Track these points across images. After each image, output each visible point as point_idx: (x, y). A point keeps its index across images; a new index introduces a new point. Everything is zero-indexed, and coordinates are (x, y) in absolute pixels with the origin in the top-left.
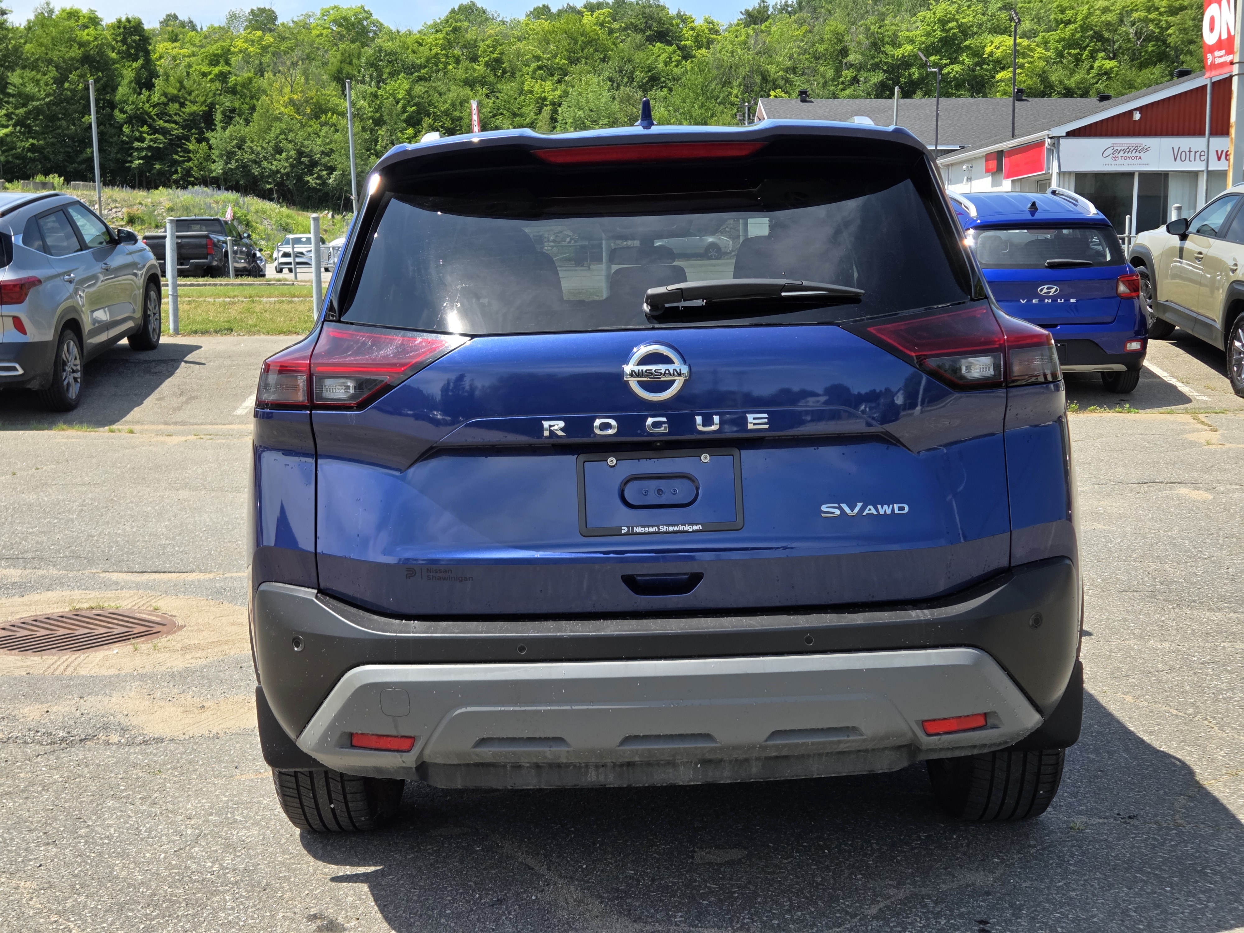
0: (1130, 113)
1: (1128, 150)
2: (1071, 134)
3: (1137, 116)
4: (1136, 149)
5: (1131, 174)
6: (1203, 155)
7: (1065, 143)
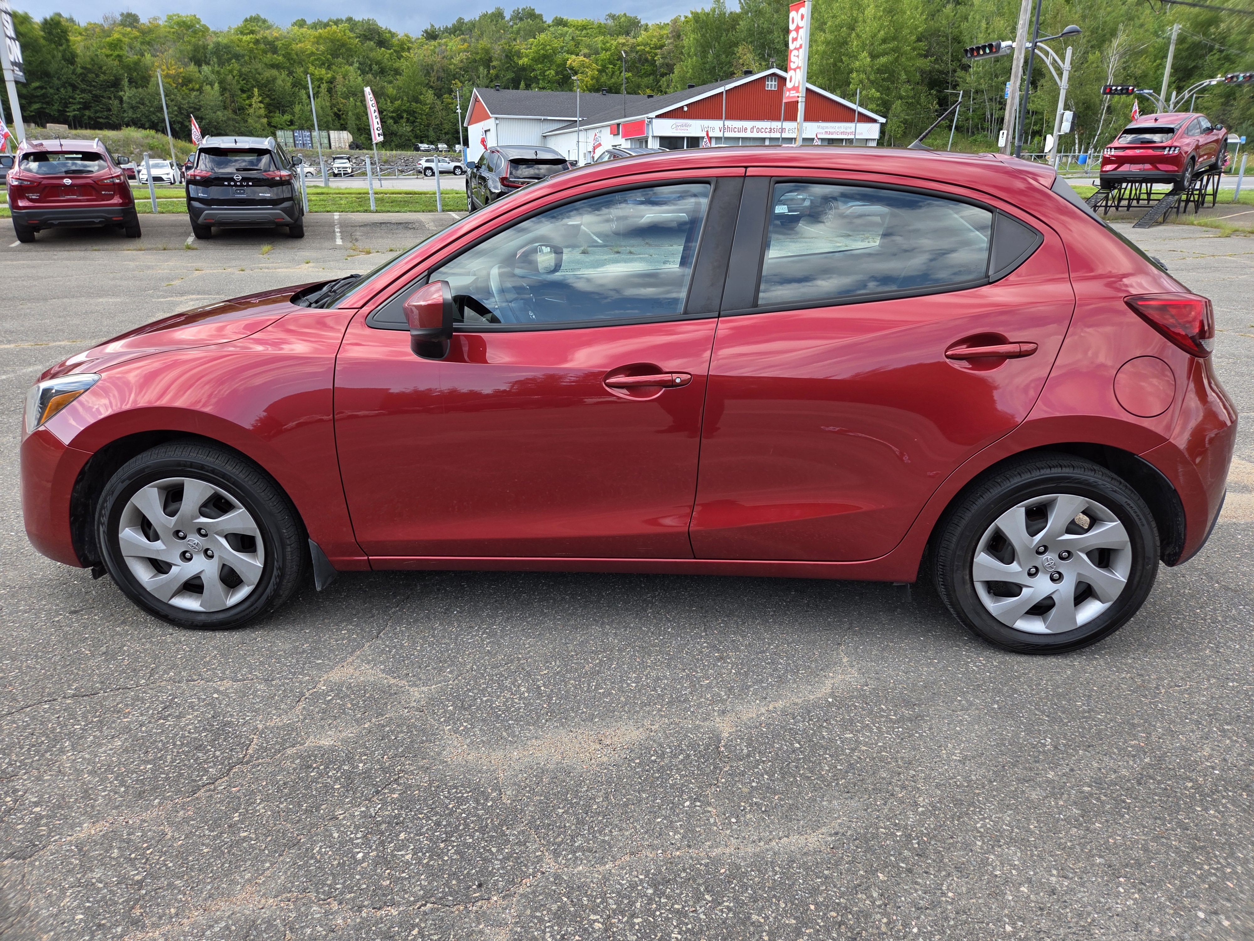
0: (682, 107)
1: (682, 126)
2: (658, 117)
3: (686, 109)
4: (686, 125)
5: (683, 138)
6: (714, 129)
7: (655, 121)
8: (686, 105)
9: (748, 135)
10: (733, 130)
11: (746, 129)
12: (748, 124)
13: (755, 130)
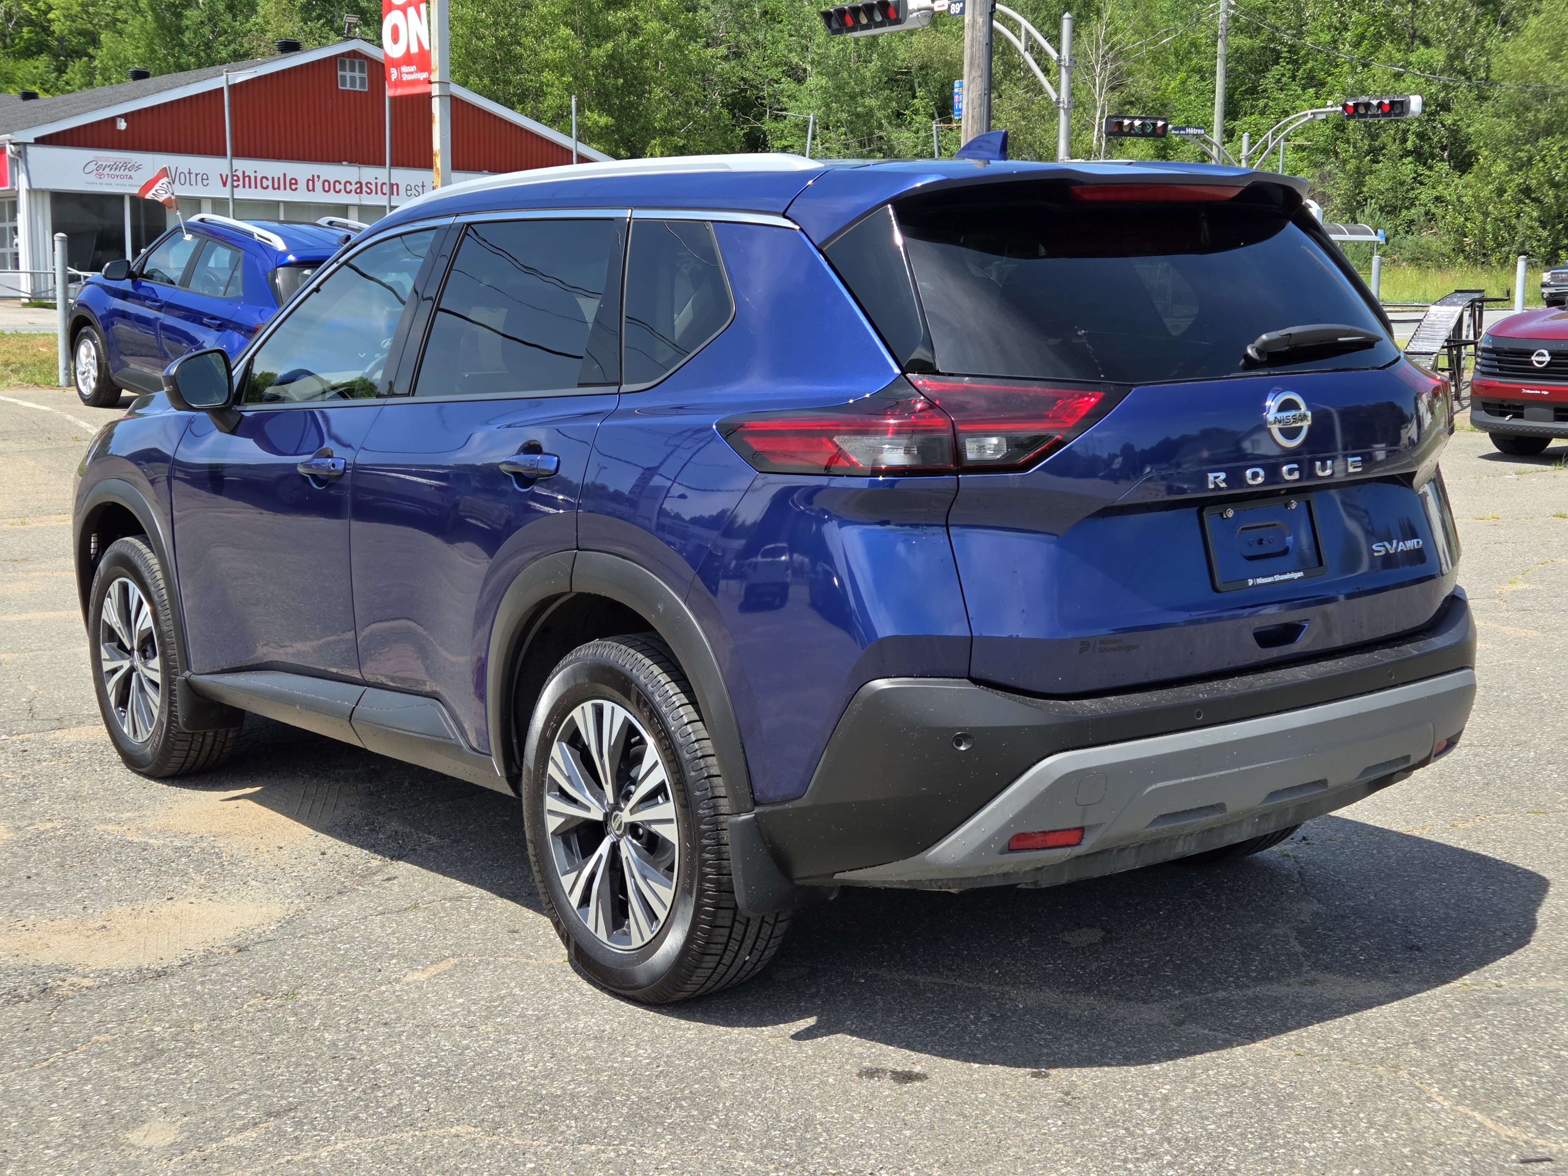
0: (113, 120)
1: (114, 167)
2: (41, 141)
3: (122, 125)
4: (125, 166)
5: (120, 198)
6: (205, 178)
7: (35, 153)
8: (125, 116)
9: (301, 196)
10: (260, 182)
11: (294, 182)
12: (301, 171)
13: (318, 185)
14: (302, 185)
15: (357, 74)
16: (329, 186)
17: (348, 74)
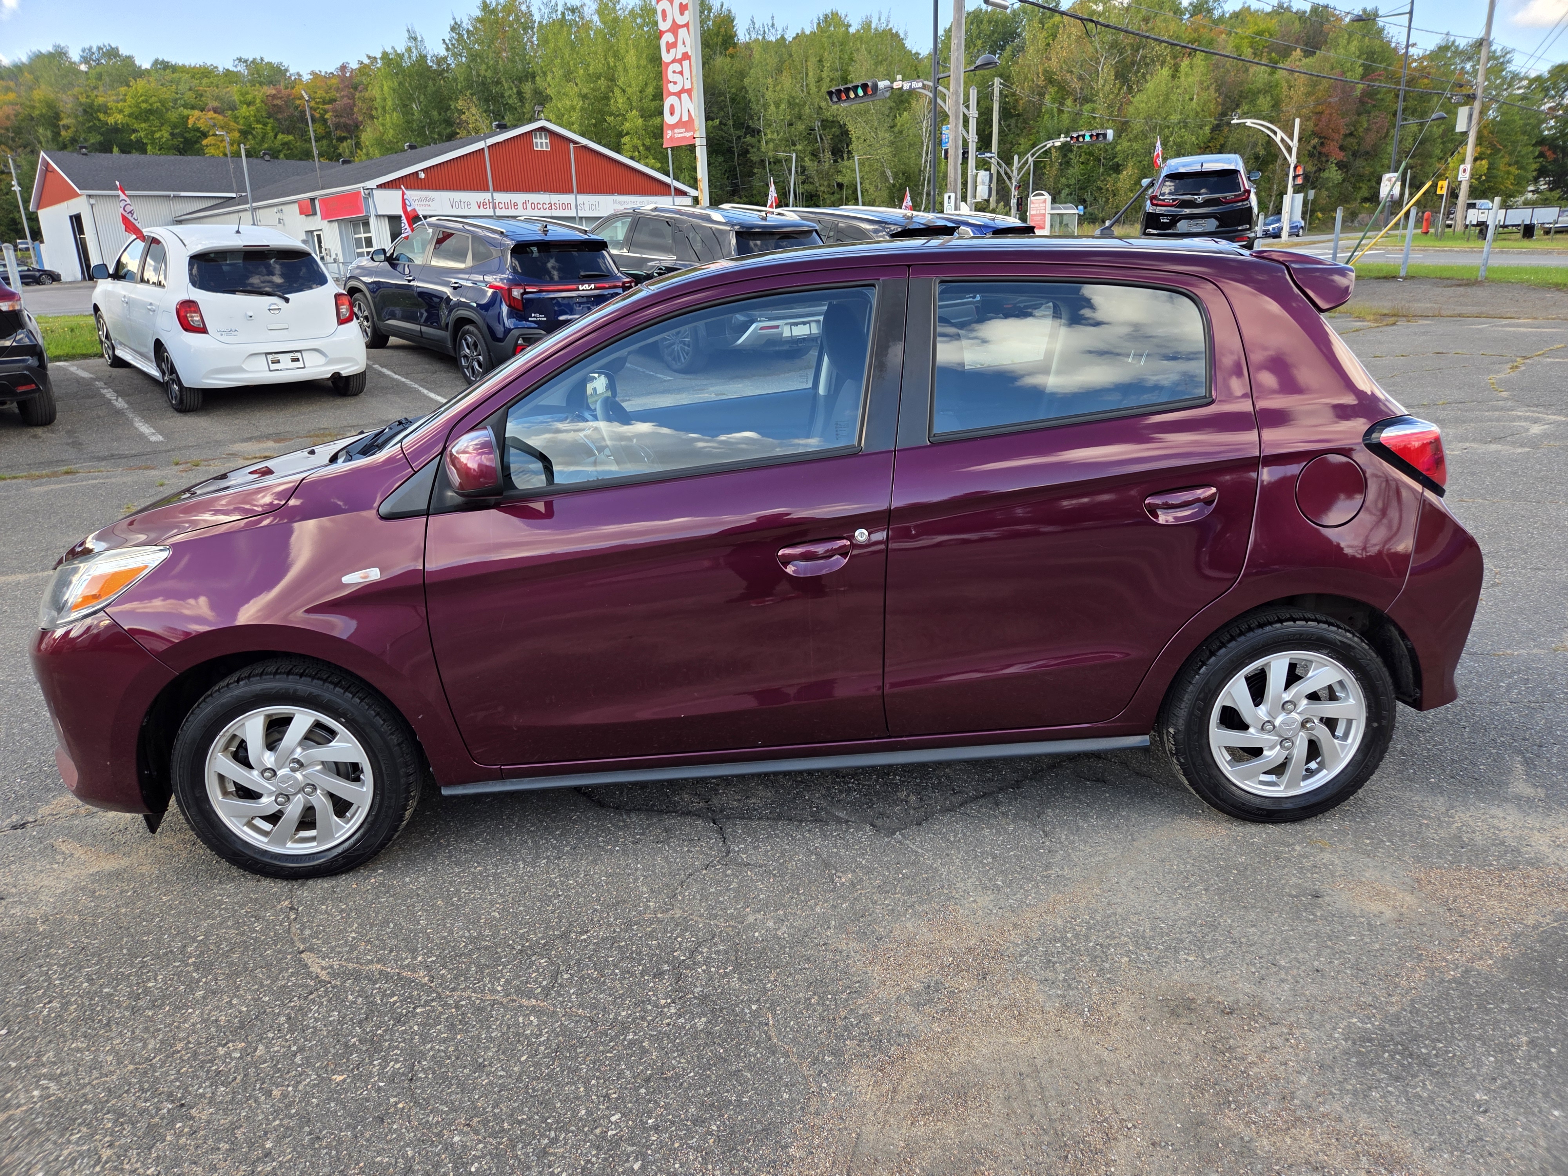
0: (417, 173)
1: (420, 200)
2: (380, 187)
3: (422, 175)
6: (469, 204)
7: (377, 193)
8: (423, 170)
10: (497, 206)
11: (516, 204)
12: (519, 198)
13: (529, 205)
14: (520, 206)
15: (544, 141)
16: (534, 206)
17: (539, 141)
